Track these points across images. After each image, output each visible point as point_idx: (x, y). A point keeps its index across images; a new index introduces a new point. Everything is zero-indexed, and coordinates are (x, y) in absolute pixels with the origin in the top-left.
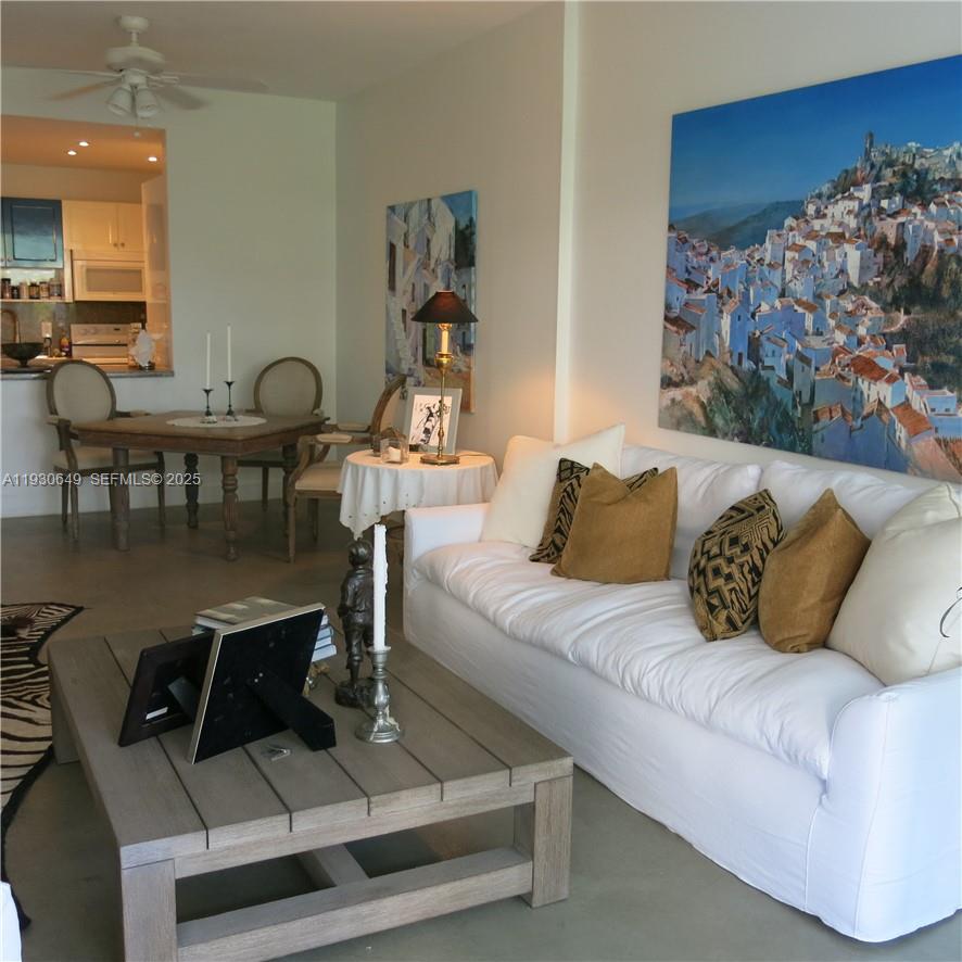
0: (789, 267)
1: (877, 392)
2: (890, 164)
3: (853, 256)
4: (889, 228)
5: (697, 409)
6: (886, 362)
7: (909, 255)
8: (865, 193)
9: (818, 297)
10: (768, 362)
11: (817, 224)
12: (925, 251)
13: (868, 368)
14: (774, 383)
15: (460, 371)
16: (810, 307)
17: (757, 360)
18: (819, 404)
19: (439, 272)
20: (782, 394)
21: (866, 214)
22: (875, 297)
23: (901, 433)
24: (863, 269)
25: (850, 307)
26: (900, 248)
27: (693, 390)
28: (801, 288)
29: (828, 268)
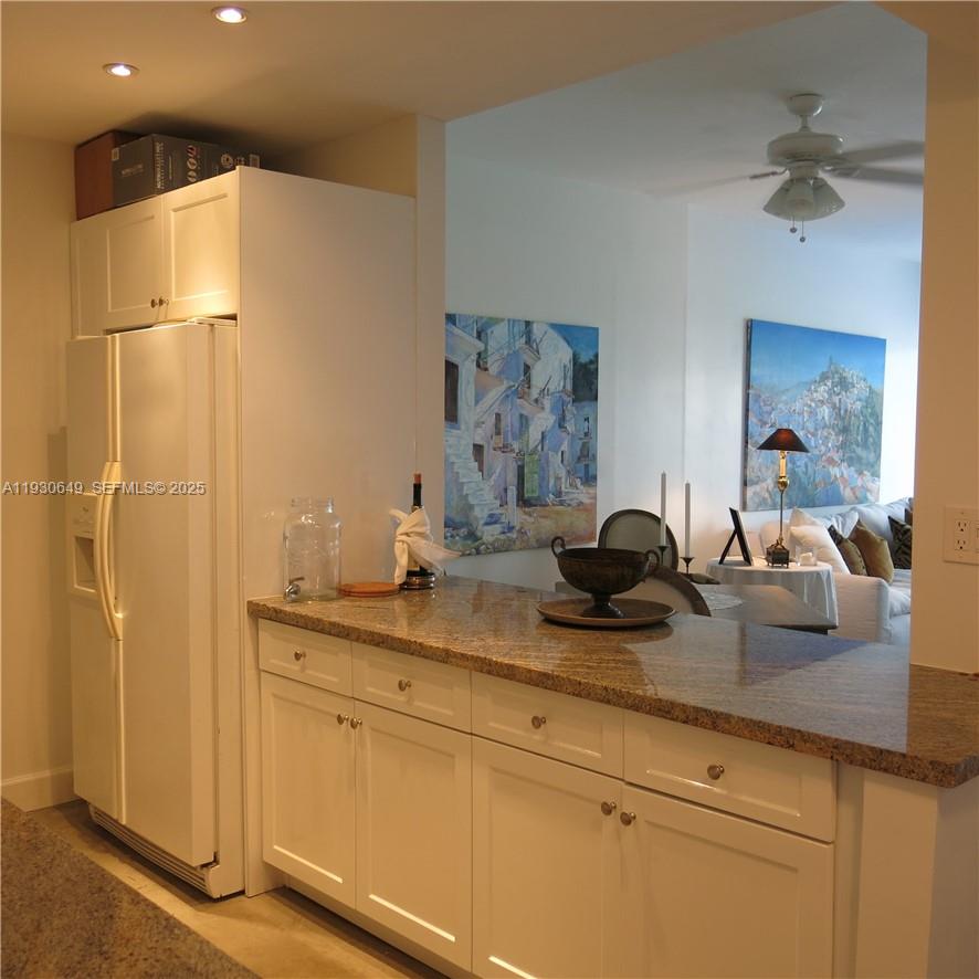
0: (805, 414)
1: (835, 471)
2: (837, 372)
3: (825, 411)
4: (836, 399)
5: (767, 495)
6: (836, 459)
7: (842, 412)
8: (829, 384)
9: (816, 430)
10: (798, 463)
11: (815, 394)
12: (846, 411)
13: (831, 461)
14: (801, 474)
15: (581, 503)
16: (813, 435)
17: (794, 463)
18: (817, 480)
19: (547, 403)
20: (804, 479)
21: (831, 392)
22: (833, 429)
23: (842, 487)
24: (830, 417)
25: (826, 434)
26: (840, 410)
27: (764, 485)
28: (810, 426)
29: (820, 417)
